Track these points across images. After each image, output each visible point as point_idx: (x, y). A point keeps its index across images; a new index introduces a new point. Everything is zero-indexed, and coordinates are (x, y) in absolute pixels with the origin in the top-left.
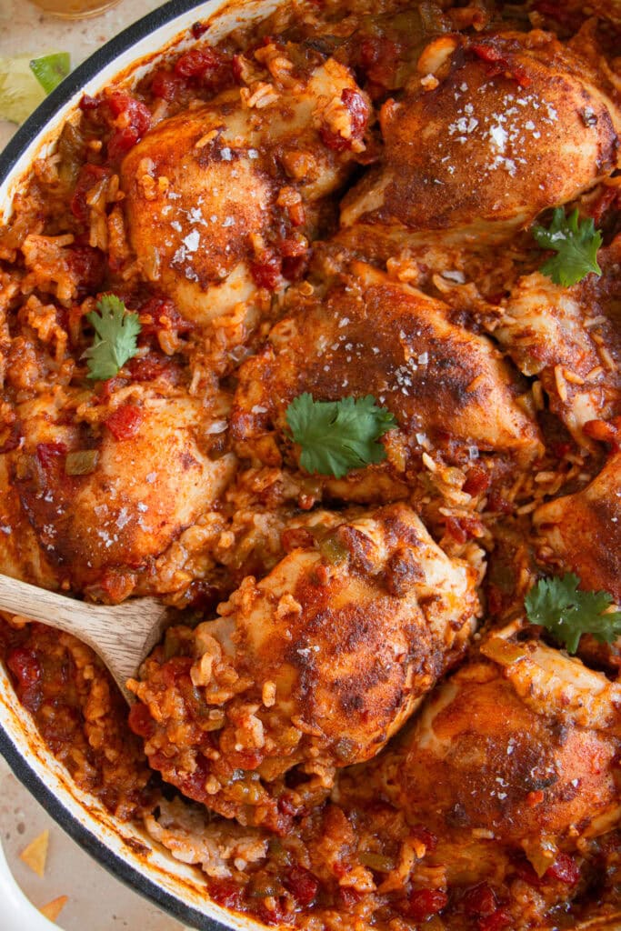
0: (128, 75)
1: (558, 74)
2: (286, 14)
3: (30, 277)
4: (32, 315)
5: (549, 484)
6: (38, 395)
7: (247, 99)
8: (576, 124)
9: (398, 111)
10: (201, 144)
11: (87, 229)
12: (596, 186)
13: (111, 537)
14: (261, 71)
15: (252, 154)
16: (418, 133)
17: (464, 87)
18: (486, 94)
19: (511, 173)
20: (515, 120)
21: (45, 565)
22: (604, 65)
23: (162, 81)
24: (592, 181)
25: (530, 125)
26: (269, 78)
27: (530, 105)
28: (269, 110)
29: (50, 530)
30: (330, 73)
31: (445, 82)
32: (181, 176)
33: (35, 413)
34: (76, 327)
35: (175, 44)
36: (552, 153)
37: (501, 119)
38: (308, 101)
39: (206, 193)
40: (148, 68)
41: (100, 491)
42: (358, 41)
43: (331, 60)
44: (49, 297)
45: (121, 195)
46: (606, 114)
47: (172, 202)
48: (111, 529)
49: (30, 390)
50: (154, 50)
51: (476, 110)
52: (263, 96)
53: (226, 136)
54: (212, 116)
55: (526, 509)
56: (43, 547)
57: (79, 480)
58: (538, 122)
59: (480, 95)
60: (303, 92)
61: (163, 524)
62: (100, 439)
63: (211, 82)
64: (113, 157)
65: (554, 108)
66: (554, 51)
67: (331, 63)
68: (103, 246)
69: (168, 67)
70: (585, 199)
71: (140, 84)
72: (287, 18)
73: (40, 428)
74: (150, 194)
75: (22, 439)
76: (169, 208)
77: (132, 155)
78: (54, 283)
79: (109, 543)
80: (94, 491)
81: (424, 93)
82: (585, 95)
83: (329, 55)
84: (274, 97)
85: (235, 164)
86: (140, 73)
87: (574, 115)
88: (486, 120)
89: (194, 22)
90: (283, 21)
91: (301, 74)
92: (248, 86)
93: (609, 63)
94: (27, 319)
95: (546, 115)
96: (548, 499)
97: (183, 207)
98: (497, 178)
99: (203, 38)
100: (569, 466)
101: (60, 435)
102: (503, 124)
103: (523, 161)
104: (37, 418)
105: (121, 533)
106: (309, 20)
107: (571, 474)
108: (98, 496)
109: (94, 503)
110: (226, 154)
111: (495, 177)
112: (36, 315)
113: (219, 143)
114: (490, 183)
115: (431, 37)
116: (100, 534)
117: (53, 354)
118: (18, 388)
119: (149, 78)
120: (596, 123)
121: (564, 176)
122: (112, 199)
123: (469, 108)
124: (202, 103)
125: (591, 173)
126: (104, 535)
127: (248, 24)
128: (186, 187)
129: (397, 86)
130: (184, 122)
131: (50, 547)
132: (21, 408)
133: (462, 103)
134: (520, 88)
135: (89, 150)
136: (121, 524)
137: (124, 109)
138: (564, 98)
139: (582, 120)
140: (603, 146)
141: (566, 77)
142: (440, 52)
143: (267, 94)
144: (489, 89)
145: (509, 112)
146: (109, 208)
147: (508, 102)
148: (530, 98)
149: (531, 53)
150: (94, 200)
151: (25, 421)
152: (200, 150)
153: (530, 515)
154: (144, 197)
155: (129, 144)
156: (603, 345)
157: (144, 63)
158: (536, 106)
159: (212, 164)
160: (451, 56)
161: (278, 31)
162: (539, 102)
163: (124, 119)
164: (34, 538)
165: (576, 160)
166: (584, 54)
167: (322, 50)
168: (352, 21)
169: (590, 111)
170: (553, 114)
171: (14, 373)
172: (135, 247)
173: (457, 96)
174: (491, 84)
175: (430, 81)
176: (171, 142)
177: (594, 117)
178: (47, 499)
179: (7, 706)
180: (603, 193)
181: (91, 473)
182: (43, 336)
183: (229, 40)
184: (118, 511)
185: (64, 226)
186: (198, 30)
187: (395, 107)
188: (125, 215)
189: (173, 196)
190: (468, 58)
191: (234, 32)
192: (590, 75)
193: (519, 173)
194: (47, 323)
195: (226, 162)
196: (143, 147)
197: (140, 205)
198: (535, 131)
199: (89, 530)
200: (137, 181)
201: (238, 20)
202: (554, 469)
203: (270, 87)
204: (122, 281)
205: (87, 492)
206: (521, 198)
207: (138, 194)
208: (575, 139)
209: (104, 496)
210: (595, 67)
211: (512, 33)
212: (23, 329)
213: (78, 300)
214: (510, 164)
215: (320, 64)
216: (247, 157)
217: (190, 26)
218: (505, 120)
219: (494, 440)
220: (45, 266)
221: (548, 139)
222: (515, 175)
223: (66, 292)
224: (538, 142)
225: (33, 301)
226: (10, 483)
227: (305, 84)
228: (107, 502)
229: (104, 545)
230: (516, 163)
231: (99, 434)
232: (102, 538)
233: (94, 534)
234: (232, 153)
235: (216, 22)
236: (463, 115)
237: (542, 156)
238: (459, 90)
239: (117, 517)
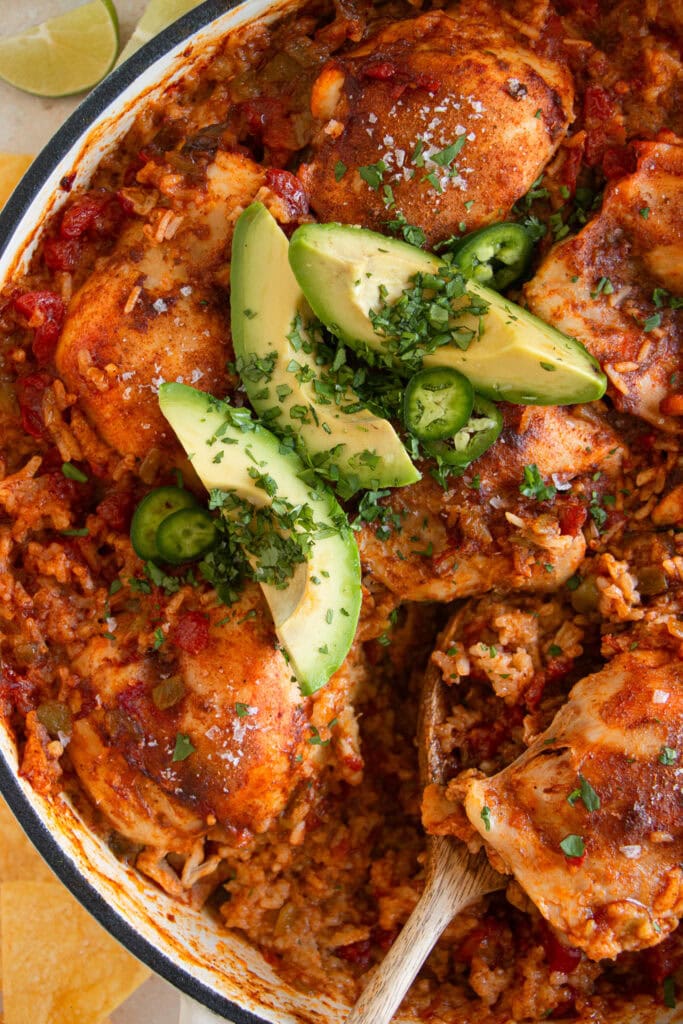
0: (18, 264)
1: (465, 58)
2: (147, 118)
3: (20, 523)
4: (40, 563)
5: (652, 482)
6: (86, 644)
7: (154, 236)
8: (508, 102)
9: (316, 172)
10: (129, 308)
11: (53, 445)
12: (557, 152)
13: (236, 755)
14: (150, 193)
15: (186, 291)
16: (348, 190)
17: (373, 119)
18: (399, 116)
19: (463, 188)
20: (442, 131)
21: (180, 809)
22: (507, 17)
23: (53, 253)
24: (550, 149)
25: (459, 130)
26: (164, 205)
27: (450, 107)
28: (180, 235)
29: (168, 774)
30: (225, 168)
31: (350, 122)
32: (126, 351)
33: (96, 664)
34: (90, 552)
35: (50, 209)
36: (495, 146)
37: (427, 137)
38: (218, 207)
39: (159, 356)
40: (34, 245)
41: (202, 714)
42: (237, 112)
43: (219, 153)
44: (49, 535)
45: (72, 398)
46: (532, 74)
47: (130, 382)
48: (232, 747)
49: (76, 641)
50: (33, 227)
51: (397, 139)
52: (168, 226)
53: (151, 284)
54: (126, 270)
55: (642, 513)
56: (169, 793)
57: (176, 711)
58: (465, 122)
59: (393, 120)
60: (206, 201)
61: (280, 715)
62: (176, 660)
63: (105, 230)
64: (43, 358)
65: (476, 99)
66: (449, 31)
67: (221, 157)
68: (78, 457)
69: (52, 234)
70: (551, 171)
71: (31, 264)
72: (150, 120)
73: (109, 679)
74: (102, 385)
75: (98, 698)
76: (128, 390)
77: (62, 349)
78: (46, 517)
79: (236, 761)
80: (196, 717)
81: (332, 143)
82: (503, 65)
83: (216, 149)
84: (179, 220)
85: (174, 311)
86: (27, 256)
87: (501, 94)
88: (412, 145)
89: (60, 179)
90: (147, 126)
91: (196, 181)
92: (147, 221)
93: (511, 11)
94: (36, 568)
95: (471, 110)
96: (660, 497)
97: (142, 382)
98: (450, 200)
99: (74, 186)
100: (664, 454)
101: (133, 673)
102: (431, 140)
103: (469, 170)
104: (101, 669)
105: (243, 745)
106: (176, 113)
107: (671, 462)
108: (202, 720)
109: (201, 728)
110: (160, 305)
111: (448, 201)
112: (45, 561)
113: (147, 298)
114: (446, 207)
115: (315, 73)
116: (223, 757)
117: (79, 590)
118: (63, 645)
119: (38, 254)
120: (526, 91)
121: (519, 162)
122: (64, 406)
123: (389, 140)
124: (107, 259)
125: (547, 142)
126: (229, 756)
127: (113, 146)
128: (136, 361)
129: (302, 143)
130: (99, 289)
131: (178, 790)
132: (77, 663)
133: (378, 138)
134: (431, 95)
135: (14, 363)
136: (239, 738)
137: (33, 308)
138: (482, 82)
139: (513, 96)
140: (545, 109)
141: (474, 55)
142: (329, 90)
143: (170, 221)
144: (399, 110)
145: (432, 126)
146: (66, 416)
147: (426, 115)
148: (447, 100)
149: (425, 47)
150: (50, 418)
151: (90, 677)
152: (133, 314)
153: (649, 517)
154: (98, 391)
155: (53, 340)
156: (640, 315)
157: (27, 245)
158: (456, 106)
159: (150, 322)
160: (343, 90)
161: (147, 140)
162: (457, 100)
163: (37, 318)
164: (155, 788)
165: (523, 139)
166: (481, 14)
167: (206, 147)
168: (221, 94)
169: (514, 82)
170: (478, 107)
171: (53, 631)
172: (112, 443)
173: (370, 132)
174: (400, 103)
175: (334, 127)
176: (98, 318)
177: (521, 87)
178: (151, 744)
179: (208, 967)
180: (568, 157)
181: (183, 700)
182: (63, 578)
183: (101, 171)
184: (230, 726)
185: (24, 450)
186: (66, 184)
187: (311, 168)
188: (84, 415)
189: (127, 376)
190: (361, 83)
191: (102, 161)
192: (496, 36)
193: (471, 185)
194: (59, 565)
195: (164, 314)
196: (69, 337)
197: (97, 401)
198: (468, 133)
199: (209, 757)
200: (83, 377)
201: (102, 150)
202: (650, 464)
203: (169, 214)
204: (114, 483)
205: (189, 721)
206: (484, 207)
207: (91, 389)
208: (512, 119)
209: (209, 718)
210: (499, 24)
211: (395, 27)
212: (39, 581)
213: (78, 522)
214: (458, 180)
215: (211, 161)
216: (181, 297)
217: (58, 185)
218: (431, 136)
219: (571, 467)
220: (30, 505)
221: (485, 135)
222: (468, 188)
223: (62, 521)
224: (475, 143)
225: (34, 547)
226: (105, 745)
227: (205, 192)
228: (215, 722)
229: (231, 765)
230: (463, 175)
231: (172, 656)
232: (226, 761)
233: (217, 759)
234: (165, 301)
235: (81, 165)
236: (385, 149)
237: (486, 155)
238: (369, 125)
239: (232, 732)
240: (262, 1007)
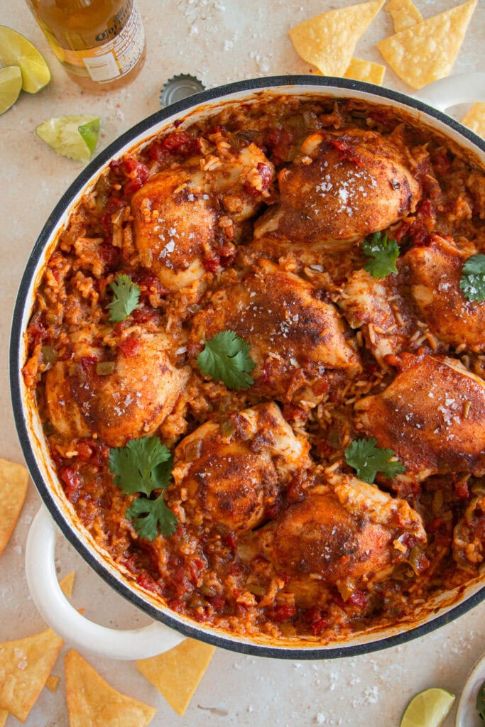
0: (138, 146)
1: (380, 159)
2: (228, 113)
3: (79, 261)
4: (79, 283)
5: (364, 388)
6: (81, 329)
7: (204, 166)
8: (388, 188)
9: (289, 175)
10: (177, 191)
11: (111, 235)
12: (398, 222)
13: (121, 411)
14: (212, 147)
15: (206, 197)
16: (299, 189)
17: (326, 164)
18: (338, 169)
19: (350, 215)
20: (353, 185)
21: (83, 423)
22: (407, 151)
23: (155, 151)
24: (396, 219)
25: (361, 189)
26: (216, 154)
27: (362, 177)
28: (216, 171)
29: (86, 405)
30: (251, 152)
31: (316, 160)
32: (165, 209)
33: (80, 340)
34: (103, 290)
35: (164, 131)
36: (373, 204)
37: (345, 184)
38: (238, 168)
39: (179, 219)
40: (149, 143)
41: (116, 385)
42: (268, 131)
43: (252, 144)
44: (89, 273)
45: (131, 218)
46: (406, 182)
47: (160, 224)
48: (121, 406)
49: (77, 326)
50: (152, 134)
51: (332, 178)
52: (213, 164)
53: (191, 186)
54: (184, 174)
55: (351, 401)
56: (83, 414)
57: (104, 378)
58: (366, 187)
59: (334, 169)
60: (236, 162)
61: (150, 404)
62: (116, 356)
63: (184, 152)
64: (127, 194)
65: (376, 180)
66: (378, 144)
67: (252, 146)
68: (120, 246)
69: (159, 142)
70: (392, 228)
71: (143, 151)
72: (229, 115)
73: (83, 348)
74: (148, 219)
75: (73, 354)
76: (158, 227)
77: (138, 194)
78: (91, 265)
79: (120, 414)
80: (112, 385)
81: (304, 166)
82: (394, 171)
83: (251, 142)
84: (219, 164)
85: (196, 203)
86: (143, 146)
87: (387, 183)
88: (337, 184)
89: (176, 119)
90: (226, 117)
91: (235, 151)
92: (204, 158)
93: (410, 150)
94: (76, 284)
95: (370, 183)
96: (363, 396)
97: (166, 227)
98: (342, 217)
99: (180, 126)
100: (376, 378)
101: (94, 352)
102: (347, 187)
103: (356, 209)
104: (81, 342)
105: (127, 408)
106: (241, 118)
107: (376, 383)
108: (114, 387)
109: (112, 391)
110: (191, 197)
111: (341, 217)
112: (81, 283)
113: (187, 190)
114: (338, 219)
115: (309, 132)
116: (115, 408)
117: (90, 304)
118: (70, 324)
119: (148, 148)
120: (399, 188)
121: (380, 217)
122: (126, 220)
123: (328, 177)
124: (178, 165)
125: (396, 215)
126: (117, 409)
127: (206, 117)
128: (168, 216)
129: (289, 160)
130: (168, 176)
131: (87, 414)
132: (72, 335)
133: (325, 173)
134: (357, 167)
135: (114, 189)
136: (127, 403)
137: (135, 168)
138: (381, 173)
139: (391, 186)
140: (403, 200)
141: (384, 160)
142: (313, 143)
143: (215, 163)
144: (339, 167)
145: (350, 181)
146: (124, 225)
147: (350, 175)
148: (362, 173)
149: (365, 145)
150: (116, 221)
151: (75, 344)
152: (177, 195)
153: (353, 405)
154: (144, 221)
155: (136, 188)
156: (398, 311)
157: (146, 141)
158: (365, 178)
159: (183, 202)
160: (320, 145)
161: (223, 123)
162: (367, 176)
163: (134, 174)
164: (77, 409)
165: (387, 208)
166: (397, 145)
167: (248, 138)
168: (265, 119)
169: (396, 181)
170: (374, 183)
171: (68, 316)
172: (138, 247)
173: (322, 169)
174: (341, 164)
175: (307, 160)
176: (161, 189)
177: (398, 184)
178: (86, 387)
179: (60, 499)
180: (402, 226)
181: (111, 375)
182: (85, 295)
183: (194, 126)
184: (126, 396)
185: (97, 231)
186: (177, 124)
187: (287, 172)
188: (133, 229)
189: (160, 220)
190: (328, 147)
191: (197, 122)
192: (399, 157)
193: (354, 215)
194: (87, 288)
195: (191, 202)
196: (144, 190)
197: (142, 225)
198: (364, 192)
199: (109, 406)
200: (140, 212)
201: (200, 117)
202: (367, 379)
203: (217, 159)
204: (130, 266)
205: (108, 385)
206: (355, 229)
207: (141, 219)
208: (386, 196)
209: (118, 388)
210: (402, 152)
211: (356, 130)
212: (74, 290)
213: (105, 275)
214: (349, 210)
215: (246, 146)
216: (203, 199)
217: (173, 121)
218: (348, 185)
219: (333, 364)
220: (87, 255)
221: (371, 197)
222: (352, 216)
223: (98, 271)
224: (365, 198)
225: (80, 274)
226: (65, 378)
227: (237, 158)
228: (119, 391)
229: (117, 415)
230: (353, 210)
231: (115, 353)
232: (116, 411)
233: (112, 408)
234: (195, 197)
235: (188, 119)
236: (325, 180)
237: (367, 206)
238: (323, 166)
239: (125, 399)
240: (75, 528)
